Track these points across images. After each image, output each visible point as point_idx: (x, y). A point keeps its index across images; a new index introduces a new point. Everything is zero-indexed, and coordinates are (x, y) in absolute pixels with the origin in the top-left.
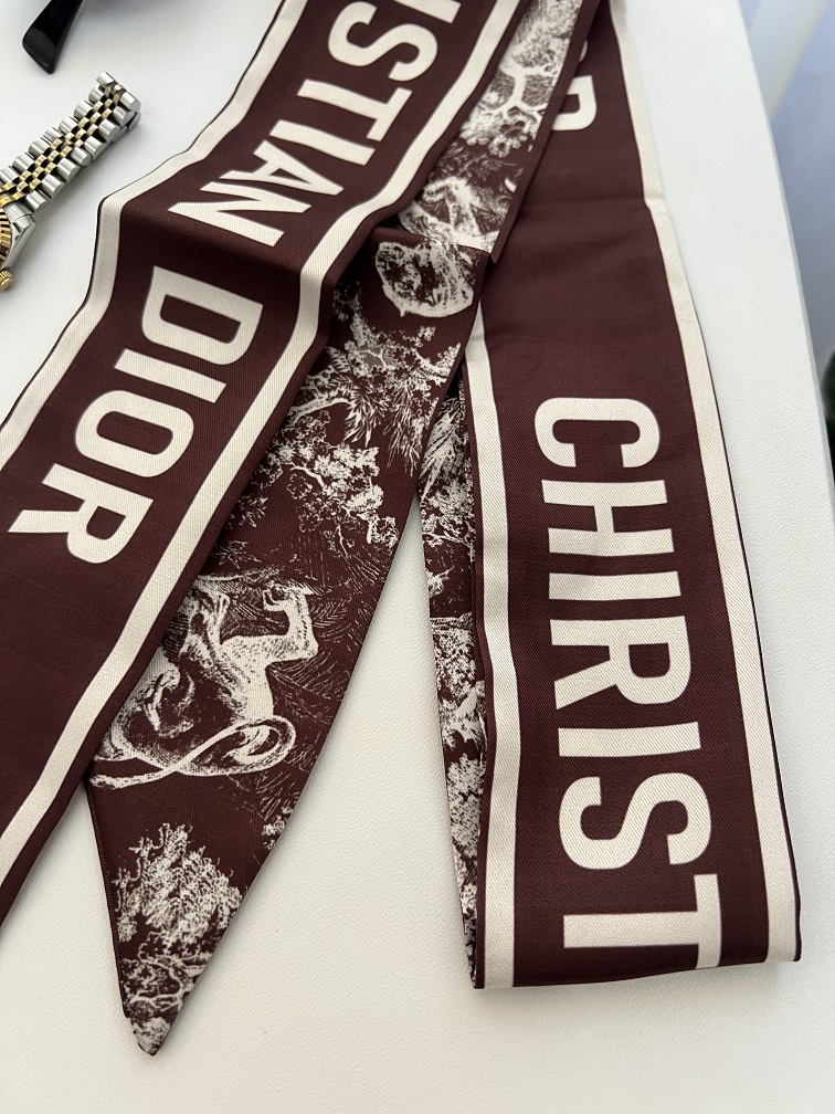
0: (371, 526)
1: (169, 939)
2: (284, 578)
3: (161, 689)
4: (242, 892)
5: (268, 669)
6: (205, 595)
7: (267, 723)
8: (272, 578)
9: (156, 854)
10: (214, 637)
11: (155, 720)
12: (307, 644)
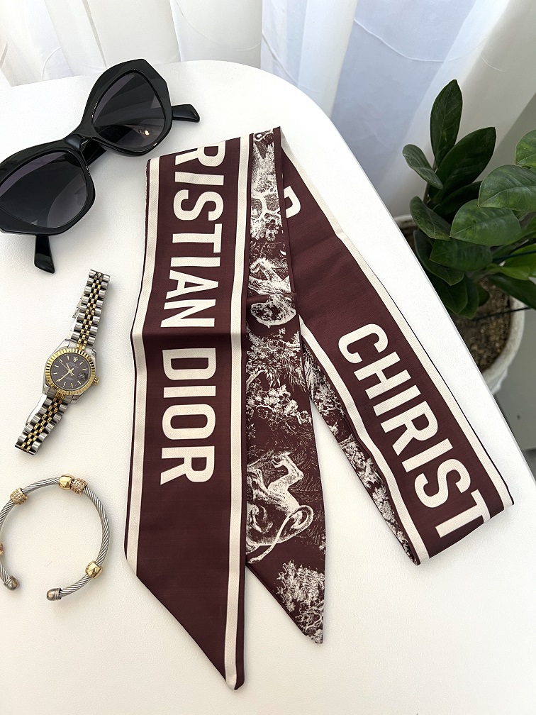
0: (298, 417)
1: (308, 602)
2: (277, 452)
3: (254, 516)
4: (324, 574)
5: (289, 490)
6: (251, 473)
7: (299, 510)
8: (272, 454)
9: (287, 576)
10: (263, 487)
11: (258, 529)
12: (298, 474)
